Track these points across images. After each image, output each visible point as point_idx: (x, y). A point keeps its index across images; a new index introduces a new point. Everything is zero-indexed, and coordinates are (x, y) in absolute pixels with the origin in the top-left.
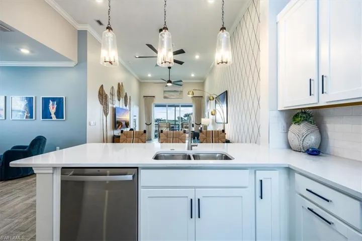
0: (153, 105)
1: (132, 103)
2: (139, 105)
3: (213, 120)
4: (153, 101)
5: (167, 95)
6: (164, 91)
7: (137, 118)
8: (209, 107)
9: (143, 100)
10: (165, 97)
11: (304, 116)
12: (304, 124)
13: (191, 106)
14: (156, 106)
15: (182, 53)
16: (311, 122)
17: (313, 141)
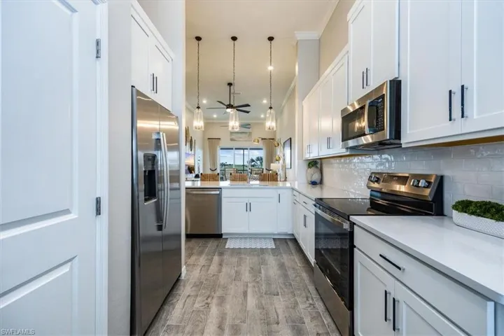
0: (218, 149)
1: (196, 147)
2: (204, 149)
4: (218, 144)
5: (234, 137)
6: (231, 133)
7: (201, 163)
9: (207, 142)
10: (232, 140)
11: (314, 163)
12: (313, 168)
13: (261, 149)
14: (221, 149)
15: (248, 105)
16: (317, 167)
17: (316, 177)
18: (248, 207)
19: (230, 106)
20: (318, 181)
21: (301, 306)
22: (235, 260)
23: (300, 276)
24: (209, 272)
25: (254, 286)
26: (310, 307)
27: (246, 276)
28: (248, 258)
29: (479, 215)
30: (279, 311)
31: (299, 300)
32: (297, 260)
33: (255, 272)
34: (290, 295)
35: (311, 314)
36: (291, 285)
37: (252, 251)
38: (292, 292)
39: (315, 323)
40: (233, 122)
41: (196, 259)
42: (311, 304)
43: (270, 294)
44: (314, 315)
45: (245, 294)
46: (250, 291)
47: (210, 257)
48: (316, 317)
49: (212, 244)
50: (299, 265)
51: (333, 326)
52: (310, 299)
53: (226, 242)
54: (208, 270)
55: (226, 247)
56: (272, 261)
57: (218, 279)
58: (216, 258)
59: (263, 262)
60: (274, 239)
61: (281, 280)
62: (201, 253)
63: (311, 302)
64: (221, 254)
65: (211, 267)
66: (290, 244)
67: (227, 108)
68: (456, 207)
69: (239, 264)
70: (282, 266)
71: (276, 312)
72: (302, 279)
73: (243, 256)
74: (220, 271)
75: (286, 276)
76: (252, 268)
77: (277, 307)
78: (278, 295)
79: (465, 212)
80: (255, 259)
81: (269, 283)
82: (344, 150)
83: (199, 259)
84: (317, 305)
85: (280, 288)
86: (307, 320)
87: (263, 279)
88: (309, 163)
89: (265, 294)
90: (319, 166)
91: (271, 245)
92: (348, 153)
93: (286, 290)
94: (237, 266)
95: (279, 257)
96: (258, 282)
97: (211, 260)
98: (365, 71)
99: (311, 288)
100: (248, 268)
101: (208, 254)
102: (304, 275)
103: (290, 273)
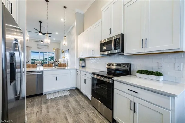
3: (64, 60)
4: (30, 49)
5: (39, 47)
6: (38, 45)
8: (62, 55)
10: (38, 48)
11: (82, 59)
12: (82, 61)
13: (53, 53)
14: (32, 52)
15: (51, 33)
16: (83, 61)
17: (83, 65)
18: (57, 79)
19: (40, 32)
20: (84, 66)
21: (90, 115)
22: (54, 104)
23: (85, 103)
24: (42, 114)
25: (69, 113)
26: (93, 113)
27: (63, 110)
28: (60, 101)
29: (145, 74)
30: (83, 120)
31: (89, 112)
32: (81, 97)
33: (66, 107)
34: (85, 112)
35: (95, 116)
36: (83, 107)
37: (61, 98)
38: (85, 110)
39: (98, 119)
40: (47, 39)
41: (31, 110)
42: (93, 112)
43: (77, 114)
44: (96, 116)
45: (66, 118)
46: (67, 116)
47: (39, 106)
48: (97, 117)
49: (38, 99)
50: (83, 98)
51: (103, 118)
52: (92, 111)
53: (46, 97)
54: (41, 113)
55: (47, 99)
56: (71, 99)
57: (49, 116)
58: (44, 106)
59: (68, 101)
60: (68, 90)
61: (79, 107)
62: (33, 106)
63: (93, 111)
64: (45, 103)
65: (43, 111)
66: (76, 91)
67: (39, 33)
68: (137, 72)
69: (57, 105)
70: (76, 101)
71: (82, 121)
72: (86, 104)
73: (57, 101)
74: (48, 112)
75: (79, 104)
76: (64, 106)
77: (82, 118)
78: (80, 113)
79: (141, 73)
80: (64, 101)
81: (74, 109)
82: (100, 55)
83: (33, 109)
84: (95, 112)
85: (80, 110)
86: (95, 119)
87: (71, 109)
88: (81, 59)
89: (75, 115)
90: (84, 60)
91: (68, 93)
92: (101, 56)
93: (82, 110)
94: (57, 107)
95: (74, 97)
96: (69, 111)
97: (41, 108)
98: (110, 29)
99: (91, 106)
100: (62, 106)
101: (37, 105)
102: (86, 102)
103: (81, 103)
